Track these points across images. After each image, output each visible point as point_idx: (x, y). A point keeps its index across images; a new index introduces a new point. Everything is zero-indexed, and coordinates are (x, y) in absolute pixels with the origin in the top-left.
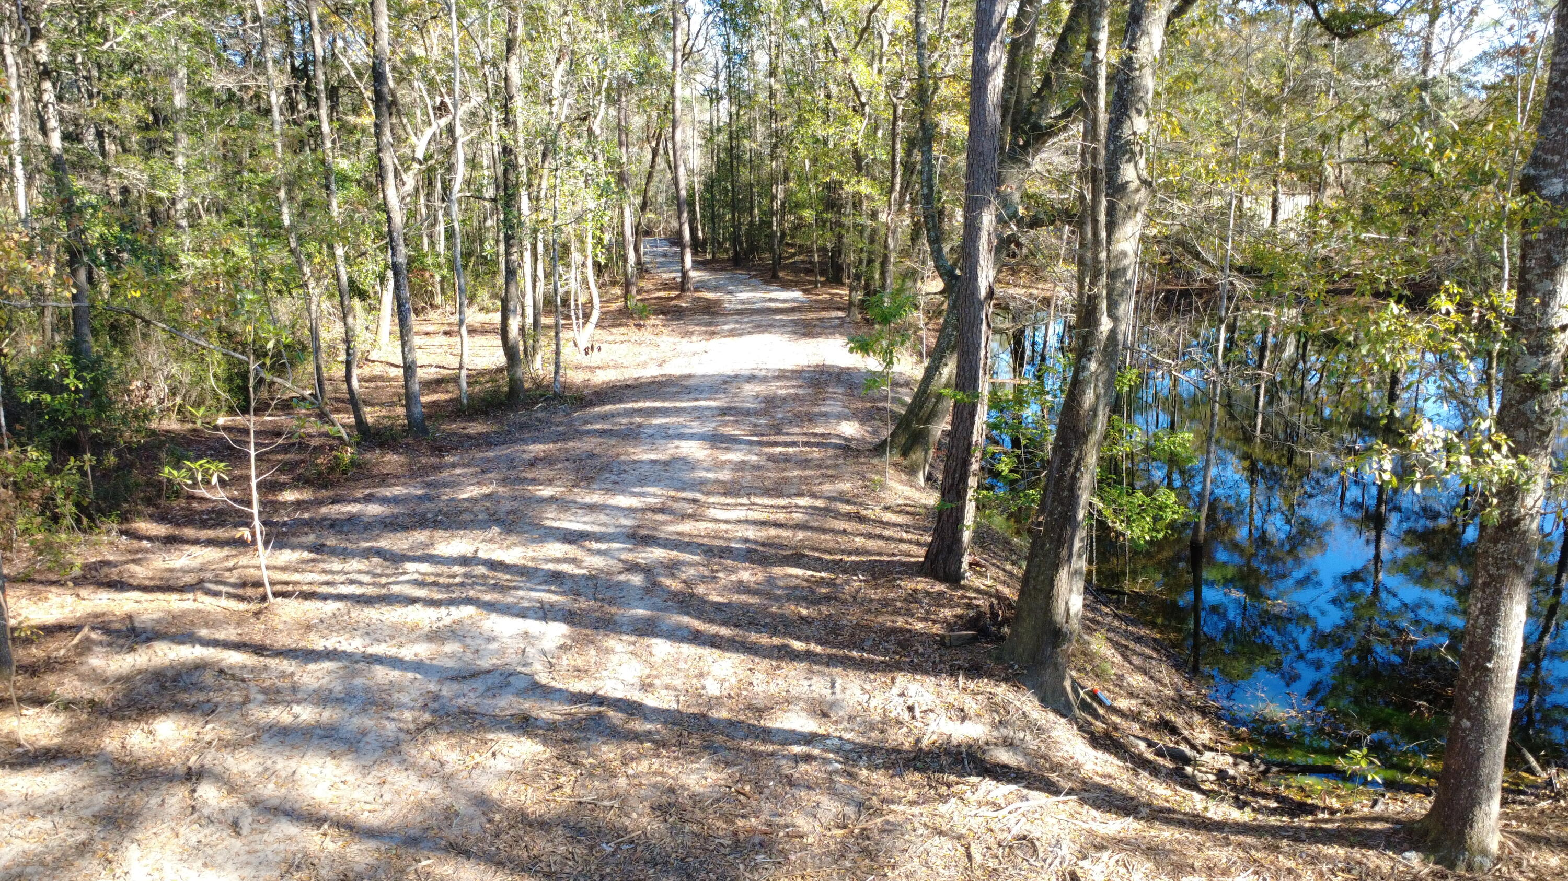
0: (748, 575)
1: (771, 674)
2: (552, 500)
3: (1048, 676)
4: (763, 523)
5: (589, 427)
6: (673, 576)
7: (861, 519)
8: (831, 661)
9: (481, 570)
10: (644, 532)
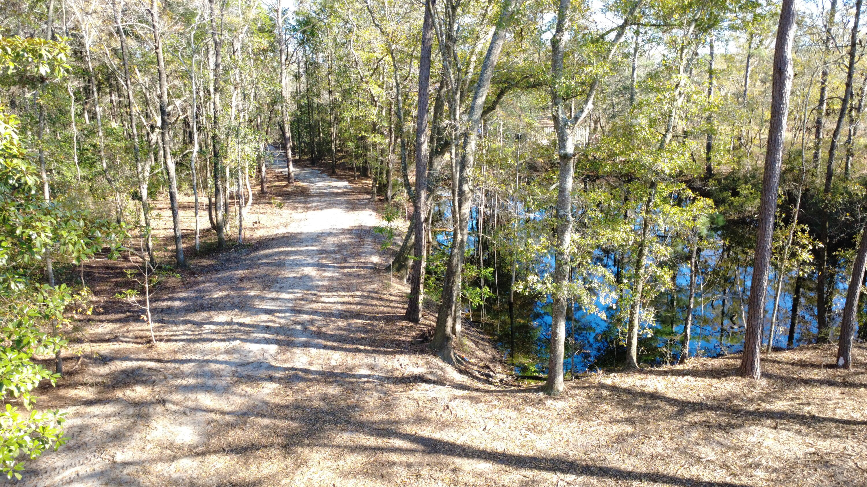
0: (341, 323)
1: (353, 358)
2: (255, 297)
3: (445, 351)
4: (343, 303)
5: (261, 261)
6: (312, 325)
7: (382, 299)
8: (373, 352)
9: (236, 327)
10: (297, 309)
